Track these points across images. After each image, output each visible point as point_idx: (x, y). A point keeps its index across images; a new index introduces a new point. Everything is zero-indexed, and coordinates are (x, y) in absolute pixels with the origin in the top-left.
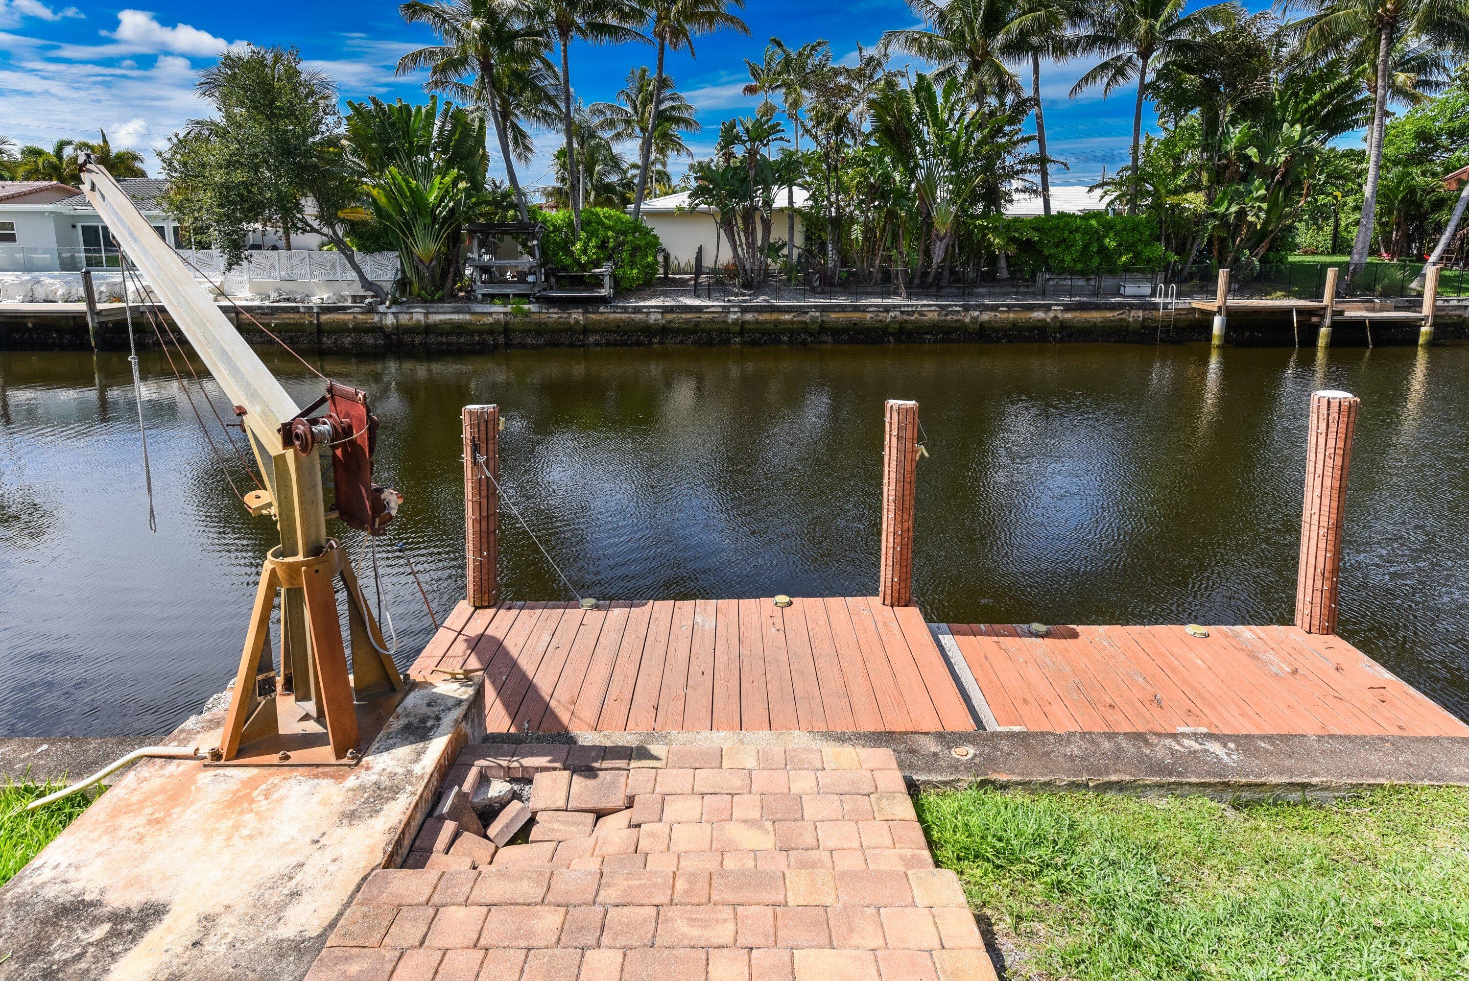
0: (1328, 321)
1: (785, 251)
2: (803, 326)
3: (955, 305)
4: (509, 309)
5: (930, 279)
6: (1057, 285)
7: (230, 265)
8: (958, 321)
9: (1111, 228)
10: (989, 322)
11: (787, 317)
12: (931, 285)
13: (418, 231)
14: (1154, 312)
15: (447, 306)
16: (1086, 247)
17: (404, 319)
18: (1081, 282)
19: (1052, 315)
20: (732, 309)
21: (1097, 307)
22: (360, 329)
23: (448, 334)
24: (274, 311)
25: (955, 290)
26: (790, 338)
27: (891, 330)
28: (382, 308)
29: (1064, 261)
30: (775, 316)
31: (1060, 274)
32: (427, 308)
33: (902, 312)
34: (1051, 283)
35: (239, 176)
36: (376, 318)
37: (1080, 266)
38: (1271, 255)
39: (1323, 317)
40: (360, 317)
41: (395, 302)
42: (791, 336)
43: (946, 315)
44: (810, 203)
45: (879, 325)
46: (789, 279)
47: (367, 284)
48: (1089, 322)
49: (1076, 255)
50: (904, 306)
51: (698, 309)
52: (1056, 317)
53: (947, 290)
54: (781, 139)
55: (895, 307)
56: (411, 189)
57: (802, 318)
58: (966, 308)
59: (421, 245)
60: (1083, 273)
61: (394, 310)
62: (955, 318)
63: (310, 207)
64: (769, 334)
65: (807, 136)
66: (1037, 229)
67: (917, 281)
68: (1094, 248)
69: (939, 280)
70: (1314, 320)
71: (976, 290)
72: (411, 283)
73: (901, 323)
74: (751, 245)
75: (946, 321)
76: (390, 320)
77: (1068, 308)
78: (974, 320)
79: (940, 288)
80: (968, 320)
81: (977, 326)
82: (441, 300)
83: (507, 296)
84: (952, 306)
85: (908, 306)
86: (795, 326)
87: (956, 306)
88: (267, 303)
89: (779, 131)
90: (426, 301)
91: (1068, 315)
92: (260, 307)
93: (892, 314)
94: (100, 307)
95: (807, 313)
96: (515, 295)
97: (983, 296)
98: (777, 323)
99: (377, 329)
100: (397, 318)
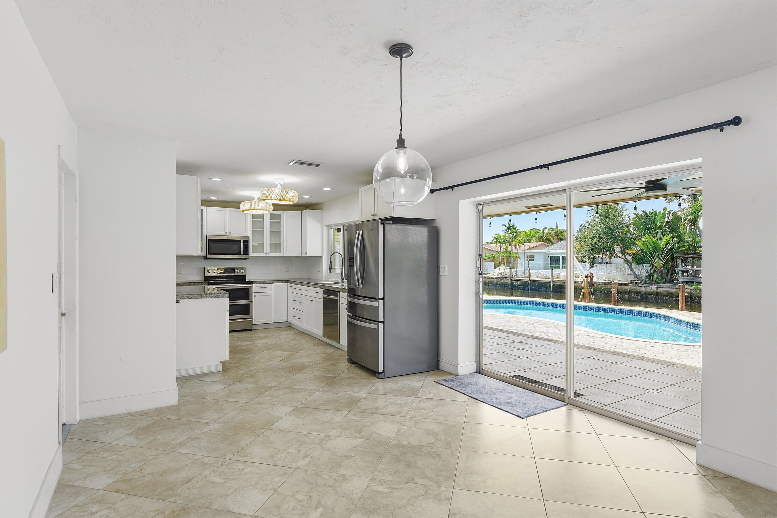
4: (693, 287)
7: (590, 268)
13: (656, 257)
15: (666, 285)
17: (649, 289)
22: (632, 292)
23: (666, 296)
24: (603, 284)
28: (640, 285)
32: (658, 286)
35: (595, 241)
36: (638, 288)
40: (632, 287)
41: (645, 283)
47: (636, 276)
56: (653, 242)
59: (657, 262)
61: (645, 285)
63: (618, 250)
72: (653, 276)
76: (643, 289)
82: (664, 283)
83: (693, 282)
88: (601, 281)
90: (658, 283)
92: (599, 282)
94: (554, 280)
96: (696, 282)
99: (637, 292)
100: (646, 289)
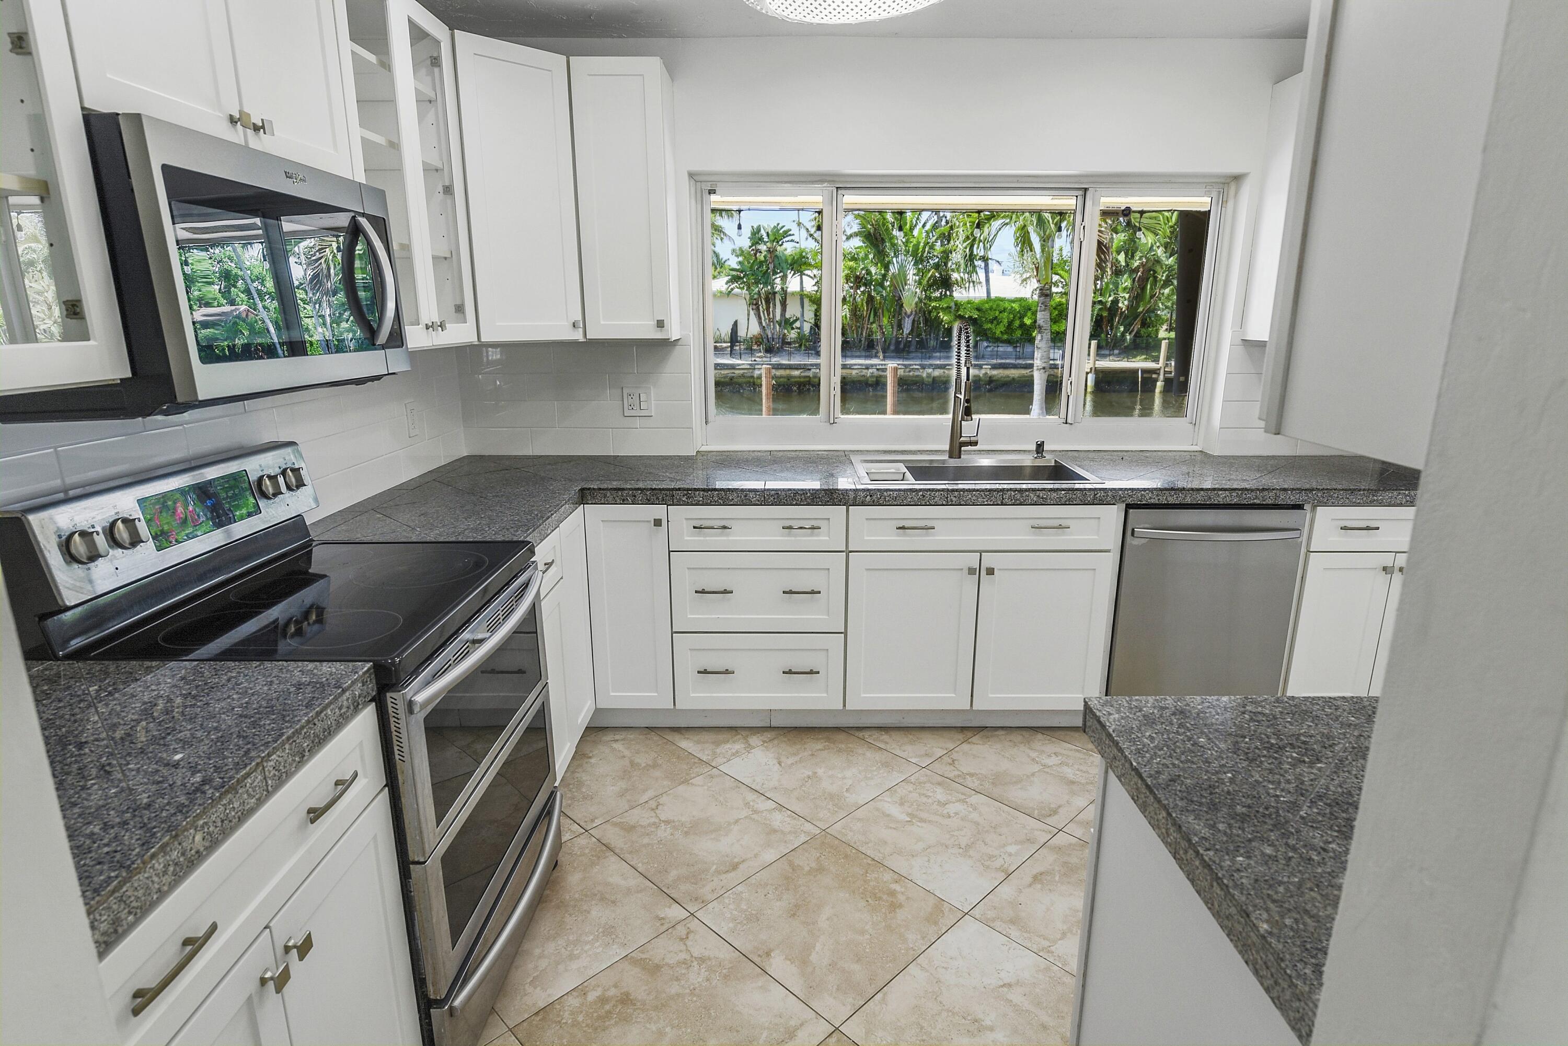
0: (1161, 377)
1: (798, 324)
2: (808, 379)
3: (915, 363)
5: (902, 346)
6: (992, 351)
8: (917, 376)
9: (1030, 309)
10: (940, 377)
11: (796, 373)
12: (903, 350)
14: (1055, 370)
16: (1010, 323)
18: (1010, 349)
19: (983, 371)
20: (757, 367)
21: (1015, 367)
25: (920, 355)
26: (798, 388)
27: (870, 382)
29: (995, 333)
30: (788, 372)
31: (994, 343)
33: (878, 369)
34: (989, 349)
37: (1005, 337)
38: (1143, 331)
39: (1159, 374)
42: (800, 387)
43: (910, 371)
44: (816, 288)
45: (862, 379)
46: (800, 346)
48: (1008, 377)
49: (1003, 329)
50: (879, 365)
51: (733, 367)
52: (986, 373)
53: (914, 354)
54: (792, 241)
55: (872, 365)
57: (807, 374)
58: (923, 367)
60: (1009, 342)
62: (916, 373)
64: (784, 385)
65: (810, 239)
66: (978, 309)
67: (892, 348)
68: (1017, 323)
69: (909, 347)
70: (1154, 376)
71: (934, 355)
73: (877, 377)
74: (771, 320)
75: (909, 376)
77: (994, 367)
78: (929, 375)
79: (909, 352)
80: (924, 375)
81: (930, 380)
84: (913, 365)
85: (882, 365)
86: (802, 380)
87: (916, 365)
89: (790, 235)
91: (995, 372)
93: (870, 371)
95: (810, 369)
97: (936, 358)
98: (789, 378)
